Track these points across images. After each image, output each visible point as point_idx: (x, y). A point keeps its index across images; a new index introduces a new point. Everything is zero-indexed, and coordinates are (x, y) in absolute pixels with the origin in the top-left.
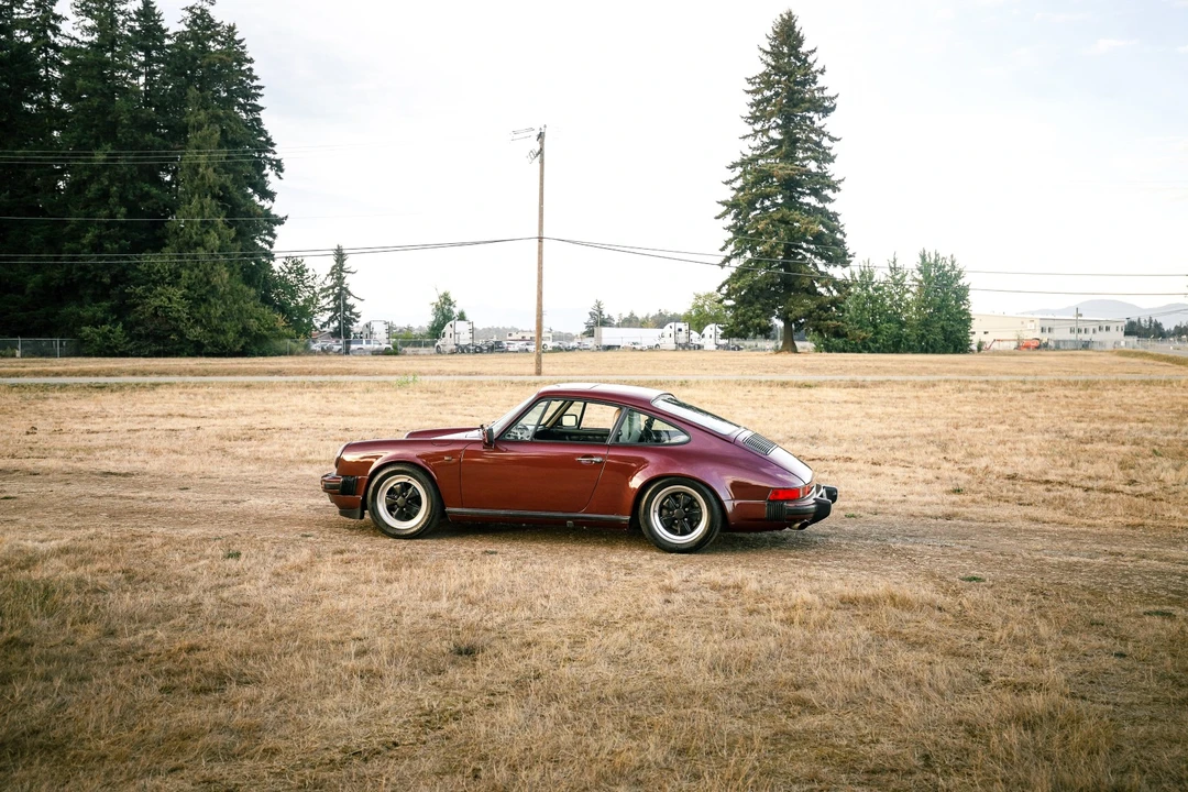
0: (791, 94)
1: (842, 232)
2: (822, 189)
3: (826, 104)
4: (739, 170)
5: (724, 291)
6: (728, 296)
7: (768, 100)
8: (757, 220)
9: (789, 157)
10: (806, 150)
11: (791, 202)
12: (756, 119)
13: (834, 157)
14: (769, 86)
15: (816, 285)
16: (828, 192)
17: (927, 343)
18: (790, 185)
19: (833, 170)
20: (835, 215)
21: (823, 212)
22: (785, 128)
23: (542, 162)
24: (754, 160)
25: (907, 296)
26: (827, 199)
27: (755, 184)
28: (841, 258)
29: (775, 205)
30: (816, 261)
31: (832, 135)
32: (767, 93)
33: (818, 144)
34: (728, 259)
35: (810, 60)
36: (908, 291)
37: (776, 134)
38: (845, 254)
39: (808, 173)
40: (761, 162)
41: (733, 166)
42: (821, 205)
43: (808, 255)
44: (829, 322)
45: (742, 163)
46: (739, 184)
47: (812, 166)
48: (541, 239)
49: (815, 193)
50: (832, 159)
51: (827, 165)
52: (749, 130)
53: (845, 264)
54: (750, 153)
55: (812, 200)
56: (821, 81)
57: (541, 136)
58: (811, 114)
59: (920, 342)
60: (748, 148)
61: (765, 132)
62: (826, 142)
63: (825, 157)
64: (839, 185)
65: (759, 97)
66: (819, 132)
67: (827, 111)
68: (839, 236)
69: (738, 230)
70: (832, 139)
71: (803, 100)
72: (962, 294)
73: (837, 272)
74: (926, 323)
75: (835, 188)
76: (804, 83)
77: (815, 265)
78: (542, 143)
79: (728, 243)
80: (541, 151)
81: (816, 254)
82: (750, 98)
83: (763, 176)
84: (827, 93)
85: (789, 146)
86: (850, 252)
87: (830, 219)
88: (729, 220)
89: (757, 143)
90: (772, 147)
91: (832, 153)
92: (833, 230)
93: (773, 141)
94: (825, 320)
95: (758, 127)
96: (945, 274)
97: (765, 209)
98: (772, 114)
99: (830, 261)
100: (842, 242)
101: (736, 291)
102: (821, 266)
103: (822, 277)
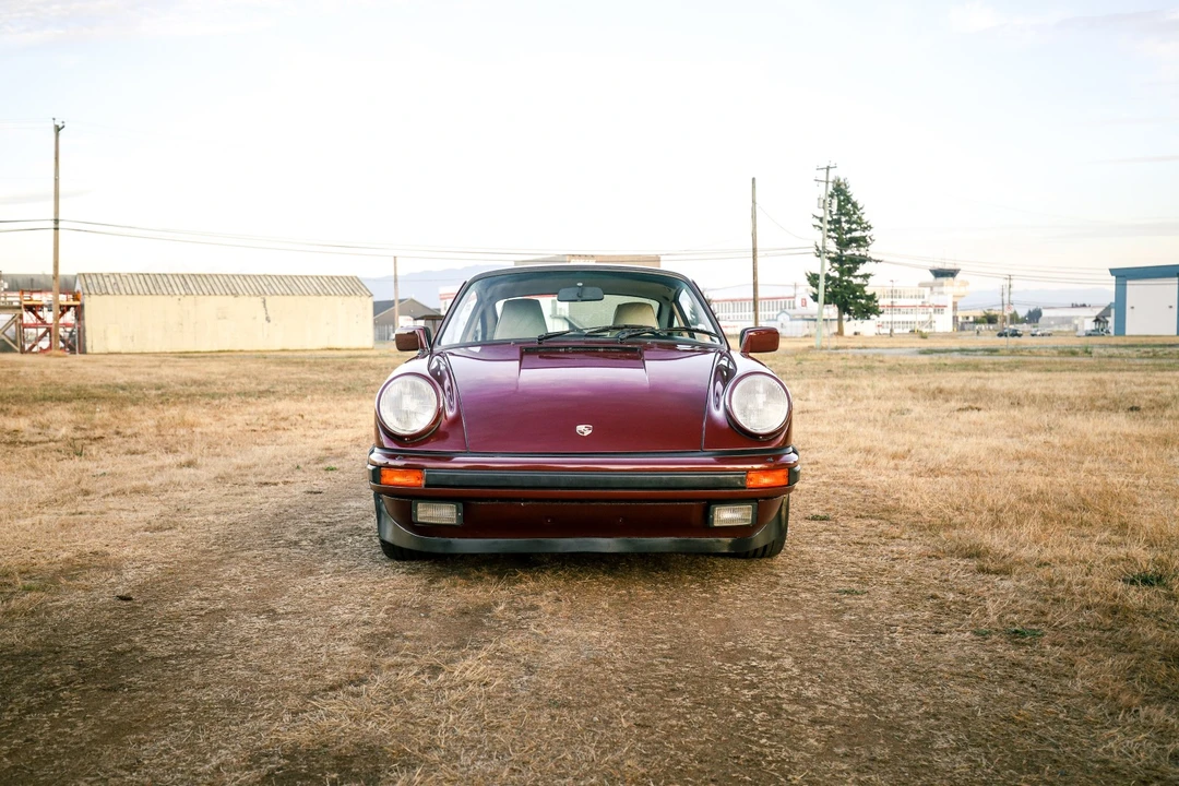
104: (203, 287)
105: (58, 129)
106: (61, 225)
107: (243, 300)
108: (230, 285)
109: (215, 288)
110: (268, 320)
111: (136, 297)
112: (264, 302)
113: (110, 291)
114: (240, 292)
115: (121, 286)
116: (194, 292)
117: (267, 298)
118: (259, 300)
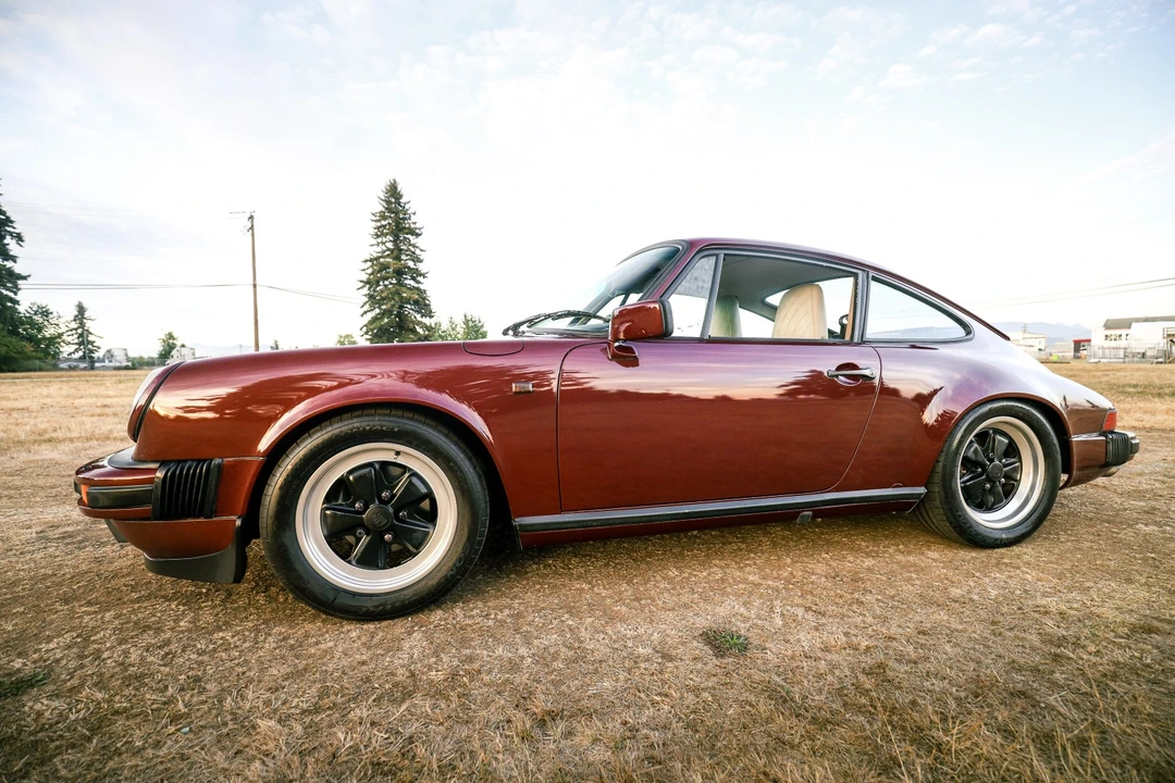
0: (398, 224)
1: (428, 300)
2: (416, 277)
3: (417, 232)
4: (369, 264)
5: (364, 330)
6: (366, 333)
7: (384, 226)
8: (382, 291)
9: (398, 258)
10: (407, 255)
11: (400, 283)
12: (378, 236)
13: (423, 260)
14: (384, 218)
15: (417, 327)
16: (420, 279)
18: (399, 273)
19: (422, 267)
20: (424, 291)
21: (418, 289)
22: (394, 242)
23: (253, 235)
24: (377, 259)
25: (458, 335)
26: (418, 282)
27: (380, 271)
28: (430, 314)
29: (391, 284)
30: (416, 315)
31: (421, 248)
32: (384, 223)
33: (414, 253)
34: (365, 313)
35: (407, 207)
36: (458, 333)
37: (390, 245)
38: (431, 312)
39: (409, 268)
40: (382, 260)
41: (366, 261)
42: (416, 285)
43: (411, 311)
45: (371, 260)
46: (370, 271)
47: (411, 264)
48: (255, 286)
49: (413, 279)
50: (421, 261)
51: (419, 264)
52: (374, 242)
53: (431, 317)
54: (375, 255)
55: (412, 283)
56: (413, 219)
57: (251, 218)
58: (409, 236)
60: (375, 251)
61: (384, 243)
62: (418, 252)
63: (417, 260)
64: (426, 275)
65: (379, 224)
66: (414, 246)
67: (418, 235)
68: (427, 302)
69: (371, 297)
70: (421, 251)
71: (405, 228)
73: (427, 321)
75: (424, 276)
76: (404, 219)
77: (415, 317)
78: (252, 222)
79: (365, 303)
80: (252, 228)
81: (415, 311)
82: (374, 225)
83: (384, 267)
84: (417, 226)
85: (397, 253)
86: (433, 311)
87: (421, 292)
88: (366, 290)
89: (379, 249)
90: (388, 253)
91: (422, 258)
92: (424, 299)
93: (389, 249)
95: (379, 240)
96: (476, 325)
97: (386, 286)
98: (387, 234)
99: (423, 316)
100: (429, 305)
101: (372, 330)
102: (418, 317)
103: (419, 323)
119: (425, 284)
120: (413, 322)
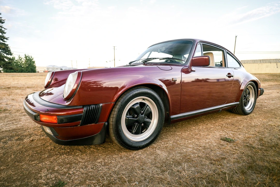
1: (9, 48)
2: (3, 39)
3: (2, 21)
13: (6, 33)
15: (5, 59)
16: (5, 40)
17: (28, 71)
20: (7, 45)
21: (4, 44)
25: (23, 62)
26: (4, 41)
30: (4, 54)
31: (5, 28)
36: (23, 61)
38: (11, 53)
42: (3, 42)
43: (2, 53)
44: (9, 66)
50: (5, 33)
51: (4, 34)
53: (11, 55)
55: (1, 41)
59: (26, 71)
62: (3, 29)
63: (3, 32)
64: (8, 39)
66: (1, 27)
67: (3, 23)
68: (9, 49)
70: (5, 29)
72: (34, 62)
73: (9, 56)
74: (27, 67)
75: (7, 39)
77: (4, 55)
81: (4, 53)
84: (2, 19)
86: (12, 53)
91: (5, 32)
92: (8, 48)
94: (8, 66)
96: (30, 59)
99: (7, 54)
100: (10, 50)
102: (5, 55)
103: (6, 57)
104: (264, 62)
105: (236, 37)
106: (235, 52)
107: (272, 64)
108: (270, 61)
109: (266, 62)
110: (277, 67)
111: (250, 64)
112: (277, 64)
113: (246, 63)
114: (272, 62)
115: (248, 62)
116: (262, 63)
117: (278, 63)
118: (276, 64)
119: (7, 42)
120: (3, 57)
